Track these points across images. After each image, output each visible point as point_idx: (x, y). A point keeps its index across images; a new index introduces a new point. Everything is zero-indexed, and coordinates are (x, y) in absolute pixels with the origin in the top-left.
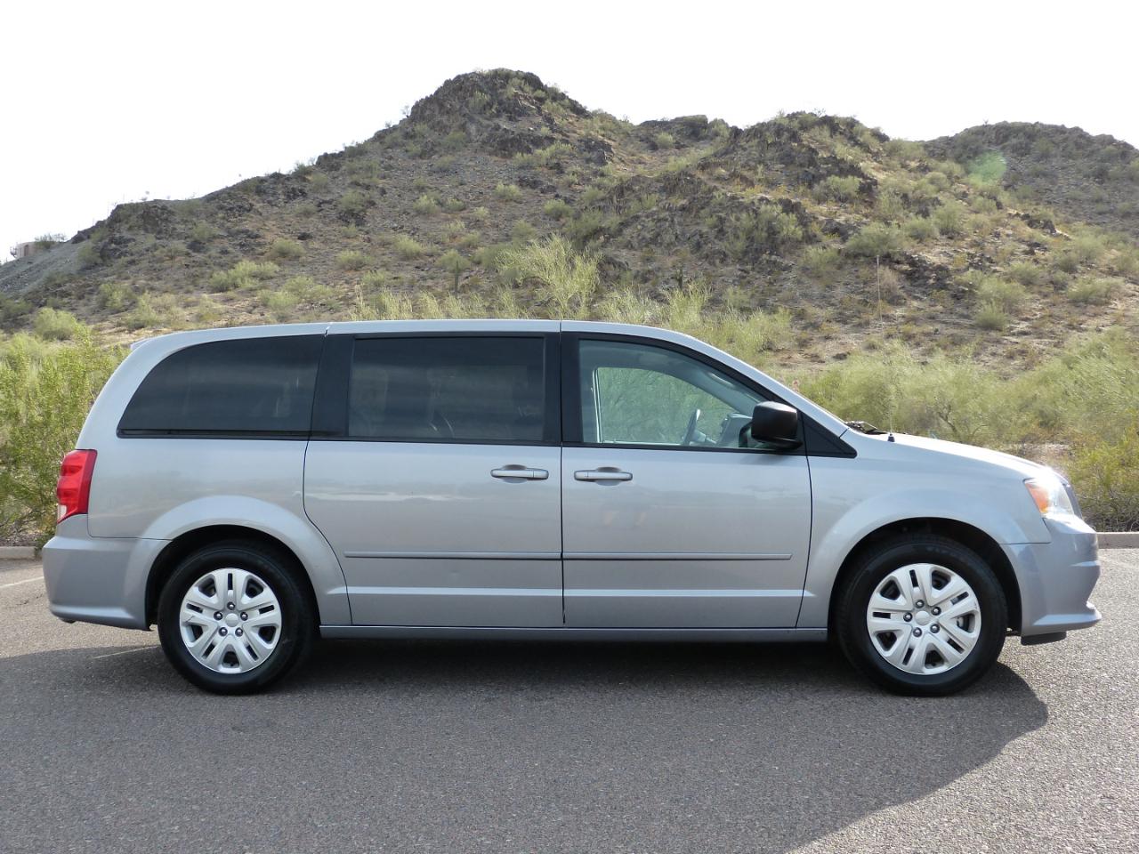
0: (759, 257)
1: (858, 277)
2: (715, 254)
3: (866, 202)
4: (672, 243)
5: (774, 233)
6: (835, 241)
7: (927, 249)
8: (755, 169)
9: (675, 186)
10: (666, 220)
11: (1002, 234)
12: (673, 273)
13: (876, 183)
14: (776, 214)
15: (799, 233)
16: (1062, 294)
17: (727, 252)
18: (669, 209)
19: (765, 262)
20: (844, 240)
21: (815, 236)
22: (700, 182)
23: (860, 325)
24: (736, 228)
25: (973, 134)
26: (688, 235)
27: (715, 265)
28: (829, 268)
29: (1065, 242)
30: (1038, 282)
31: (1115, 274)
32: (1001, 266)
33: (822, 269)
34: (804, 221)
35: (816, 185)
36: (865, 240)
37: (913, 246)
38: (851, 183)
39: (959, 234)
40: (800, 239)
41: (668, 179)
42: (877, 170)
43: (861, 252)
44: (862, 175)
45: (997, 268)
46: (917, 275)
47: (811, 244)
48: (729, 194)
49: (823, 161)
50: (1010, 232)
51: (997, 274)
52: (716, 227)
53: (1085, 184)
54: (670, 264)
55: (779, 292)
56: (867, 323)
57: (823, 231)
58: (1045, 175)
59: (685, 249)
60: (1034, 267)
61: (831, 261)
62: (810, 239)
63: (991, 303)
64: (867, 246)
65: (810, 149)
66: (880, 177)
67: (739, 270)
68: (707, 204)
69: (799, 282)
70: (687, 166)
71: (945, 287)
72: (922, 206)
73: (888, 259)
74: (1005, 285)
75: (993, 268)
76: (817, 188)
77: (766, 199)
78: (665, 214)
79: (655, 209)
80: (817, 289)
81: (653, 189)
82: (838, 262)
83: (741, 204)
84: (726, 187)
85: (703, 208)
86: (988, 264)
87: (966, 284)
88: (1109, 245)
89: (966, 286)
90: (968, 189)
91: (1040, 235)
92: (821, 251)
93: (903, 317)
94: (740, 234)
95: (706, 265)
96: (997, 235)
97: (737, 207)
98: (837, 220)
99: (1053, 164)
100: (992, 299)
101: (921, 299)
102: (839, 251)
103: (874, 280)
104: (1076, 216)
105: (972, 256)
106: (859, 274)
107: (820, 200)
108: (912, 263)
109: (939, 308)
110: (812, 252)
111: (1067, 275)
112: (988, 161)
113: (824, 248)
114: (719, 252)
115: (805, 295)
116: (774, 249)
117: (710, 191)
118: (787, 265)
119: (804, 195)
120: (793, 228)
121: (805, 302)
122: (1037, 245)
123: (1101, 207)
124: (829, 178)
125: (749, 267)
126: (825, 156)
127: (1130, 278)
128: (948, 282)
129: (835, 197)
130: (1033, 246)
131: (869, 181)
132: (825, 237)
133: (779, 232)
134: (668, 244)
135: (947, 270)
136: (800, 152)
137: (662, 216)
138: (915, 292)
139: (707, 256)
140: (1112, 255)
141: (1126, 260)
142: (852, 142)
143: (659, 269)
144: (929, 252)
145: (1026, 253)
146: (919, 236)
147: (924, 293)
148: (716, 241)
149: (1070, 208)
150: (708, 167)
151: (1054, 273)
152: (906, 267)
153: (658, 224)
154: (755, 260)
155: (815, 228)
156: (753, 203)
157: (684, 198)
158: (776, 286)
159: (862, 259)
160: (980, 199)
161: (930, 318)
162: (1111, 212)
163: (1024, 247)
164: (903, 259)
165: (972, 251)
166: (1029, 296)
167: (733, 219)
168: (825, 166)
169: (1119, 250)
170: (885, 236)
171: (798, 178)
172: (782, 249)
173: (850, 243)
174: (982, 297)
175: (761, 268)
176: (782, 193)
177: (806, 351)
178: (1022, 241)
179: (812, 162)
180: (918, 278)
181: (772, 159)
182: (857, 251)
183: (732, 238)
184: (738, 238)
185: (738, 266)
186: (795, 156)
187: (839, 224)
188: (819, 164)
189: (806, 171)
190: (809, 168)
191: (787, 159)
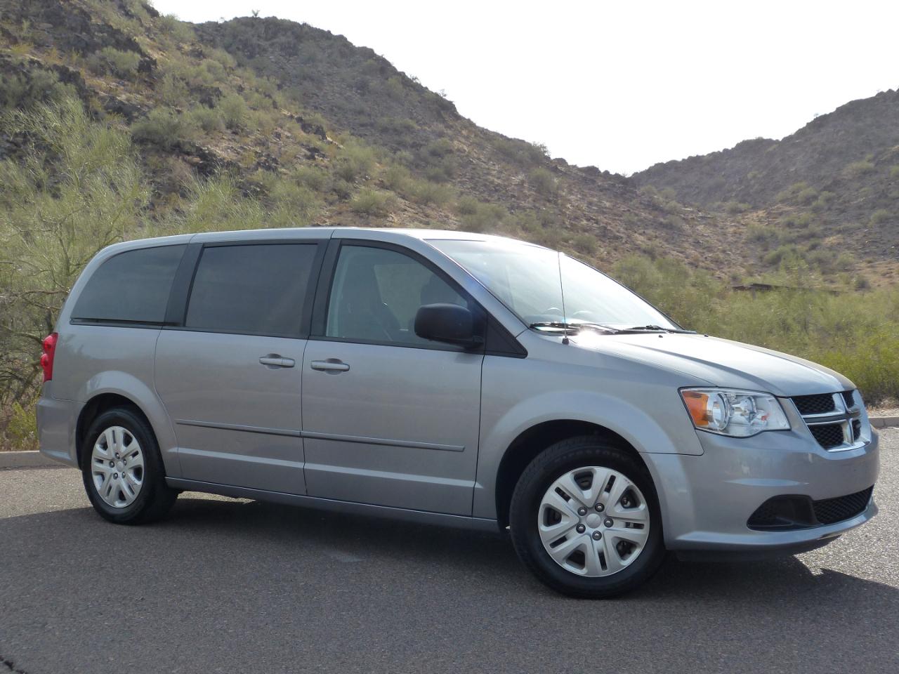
1: (146, 165)
3: (146, 82)
6: (120, 123)
7: (214, 142)
8: (19, 22)
11: (282, 136)
13: (154, 62)
14: (52, 82)
16: (346, 203)
20: (129, 122)
21: (97, 113)
25: (242, 24)
29: (336, 150)
30: (324, 189)
31: (386, 188)
32: (287, 169)
34: (85, 94)
35: (90, 54)
36: (154, 126)
37: (202, 138)
38: (130, 60)
39: (243, 130)
42: (152, 48)
43: (149, 138)
44: (140, 51)
45: (284, 170)
46: (207, 168)
49: (97, 28)
50: (288, 134)
51: (284, 176)
57: (106, 108)
60: (316, 172)
64: (156, 132)
65: (82, 12)
66: (157, 56)
72: (207, 96)
73: (178, 149)
74: (295, 188)
75: (279, 170)
76: (92, 58)
77: (37, 62)
83: (7, 63)
86: (274, 165)
87: (257, 185)
90: (243, 83)
91: (316, 142)
94: (10, 99)
96: (278, 136)
97: (2, 66)
98: (119, 98)
99: (320, 69)
103: (162, 170)
104: (341, 125)
105: (258, 155)
106: (146, 162)
107: (98, 72)
108: (203, 156)
111: (348, 184)
112: (257, 56)
119: (79, 64)
122: (316, 150)
123: (364, 119)
124: (105, 49)
126: (99, 23)
127: (398, 193)
129: (113, 72)
130: (313, 151)
131: (147, 59)
132: (108, 116)
135: (238, 167)
136: (71, 13)
140: (377, 169)
142: (123, 12)
144: (217, 146)
146: (208, 127)
151: (336, 181)
152: (197, 160)
155: (96, 104)
156: (22, 64)
159: (150, 146)
160: (256, 95)
162: (372, 125)
163: (304, 151)
164: (193, 150)
165: (258, 149)
168: (100, 35)
169: (382, 164)
170: (175, 123)
171: (70, 43)
173: (137, 126)
176: (54, 57)
178: (302, 145)
179: (85, 27)
181: (37, 16)
182: (145, 136)
186: (64, 17)
187: (121, 102)
188: (93, 31)
189: (78, 37)
190: (81, 33)
191: (55, 18)
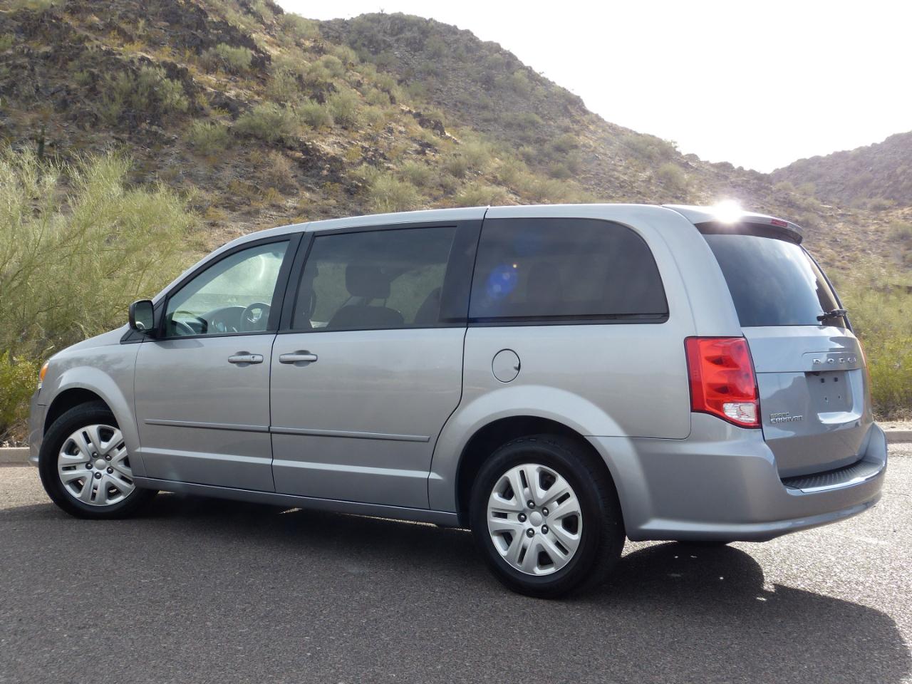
0: (137, 126)
1: (248, 160)
2: (84, 116)
3: (258, 78)
4: (31, 97)
5: (155, 100)
6: (224, 118)
7: (321, 137)
8: (135, 22)
9: (36, 28)
10: (24, 68)
11: (395, 131)
12: (32, 132)
13: (269, 58)
14: (158, 78)
15: (185, 104)
16: (451, 198)
17: (99, 115)
18: (29, 55)
19: (144, 131)
20: (234, 118)
21: (202, 109)
22: (69, 28)
23: (249, 213)
24: (111, 89)
25: (368, 20)
26: (52, 90)
27: (84, 129)
28: (216, 147)
29: (454, 146)
30: (430, 184)
31: (499, 184)
32: (395, 164)
33: (209, 146)
34: (191, 90)
35: (204, 52)
36: (257, 120)
37: (307, 133)
38: (243, 55)
39: (353, 125)
40: (185, 110)
41: (28, 19)
42: (271, 44)
43: (253, 133)
44: (254, 47)
45: (391, 165)
46: (310, 165)
47: (198, 117)
48: (104, 48)
49: (213, 26)
50: (403, 129)
51: (390, 172)
52: (86, 84)
53: (473, 89)
54: (28, 122)
55: (159, 168)
56: (257, 212)
57: (212, 104)
58: (437, 74)
59: (49, 106)
60: (426, 168)
61: (220, 140)
62: (197, 112)
63: (385, 201)
64: (259, 127)
65: (199, 10)
66: (274, 52)
67: (113, 137)
68: (77, 55)
69: (183, 159)
70: (52, 6)
71: (337, 180)
72: (318, 91)
73: (281, 144)
74: (398, 184)
75: (386, 165)
76: (205, 55)
77: (148, 59)
78: (23, 61)
79: (10, 52)
80: (202, 169)
81: (8, 27)
82: (227, 141)
83: (118, 61)
84: (100, 38)
85: (71, 60)
86: (382, 160)
87: (360, 180)
88: (494, 153)
89: (359, 181)
90: (363, 78)
91: (432, 137)
92: (208, 126)
93: (295, 208)
94: (117, 96)
95: (73, 128)
96: (391, 131)
97: (113, 64)
98: (227, 94)
99: (445, 64)
100: (387, 198)
101: (313, 191)
102: (229, 129)
103: (263, 165)
104: (464, 120)
105: (365, 150)
106: (249, 156)
107: (209, 69)
108: (306, 150)
109: (332, 202)
110: (199, 126)
111: (456, 179)
112: (382, 52)
113: (212, 124)
114: (90, 114)
115: (189, 175)
116: (155, 119)
117: (81, 40)
118: (169, 138)
119: (190, 61)
120: (178, 97)
121: (189, 183)
122: (428, 145)
123: (487, 114)
124: (219, 46)
125: (125, 136)
126: (215, 20)
127: (512, 189)
128: (342, 175)
129: (225, 68)
130: (425, 146)
131: (262, 55)
132: (213, 112)
133: (161, 100)
134: (26, 97)
135: (341, 162)
136: (187, 11)
137: (18, 62)
138: (307, 182)
139: (75, 118)
140: (496, 163)
141: (509, 170)
142: (245, 10)
143: (14, 126)
144: (323, 141)
145: (418, 152)
146: (314, 123)
147: (317, 184)
148: (87, 101)
149: (459, 111)
150: (78, 12)
151: (444, 176)
152: (299, 154)
153: (14, 72)
154: (132, 129)
155: (202, 100)
156: (132, 62)
157: (48, 45)
158: (157, 161)
159: (253, 141)
160: (374, 90)
161: (323, 212)
162: (495, 120)
163: (416, 146)
164: (296, 145)
165: (366, 145)
166: (420, 198)
167: (108, 77)
168: (215, 32)
169: (501, 159)
170: (279, 118)
171: (184, 40)
172: (164, 119)
173: (241, 121)
174: (375, 195)
175: (139, 139)
176: (165, 55)
177: (190, 238)
178: (414, 140)
179: (201, 25)
180: (311, 168)
181: (154, 14)
182: (249, 131)
183: (106, 100)
184: (113, 100)
185: (112, 134)
186: (181, 16)
187: (229, 98)
188: (208, 28)
189: (193, 34)
190: (196, 31)
191: (173, 17)
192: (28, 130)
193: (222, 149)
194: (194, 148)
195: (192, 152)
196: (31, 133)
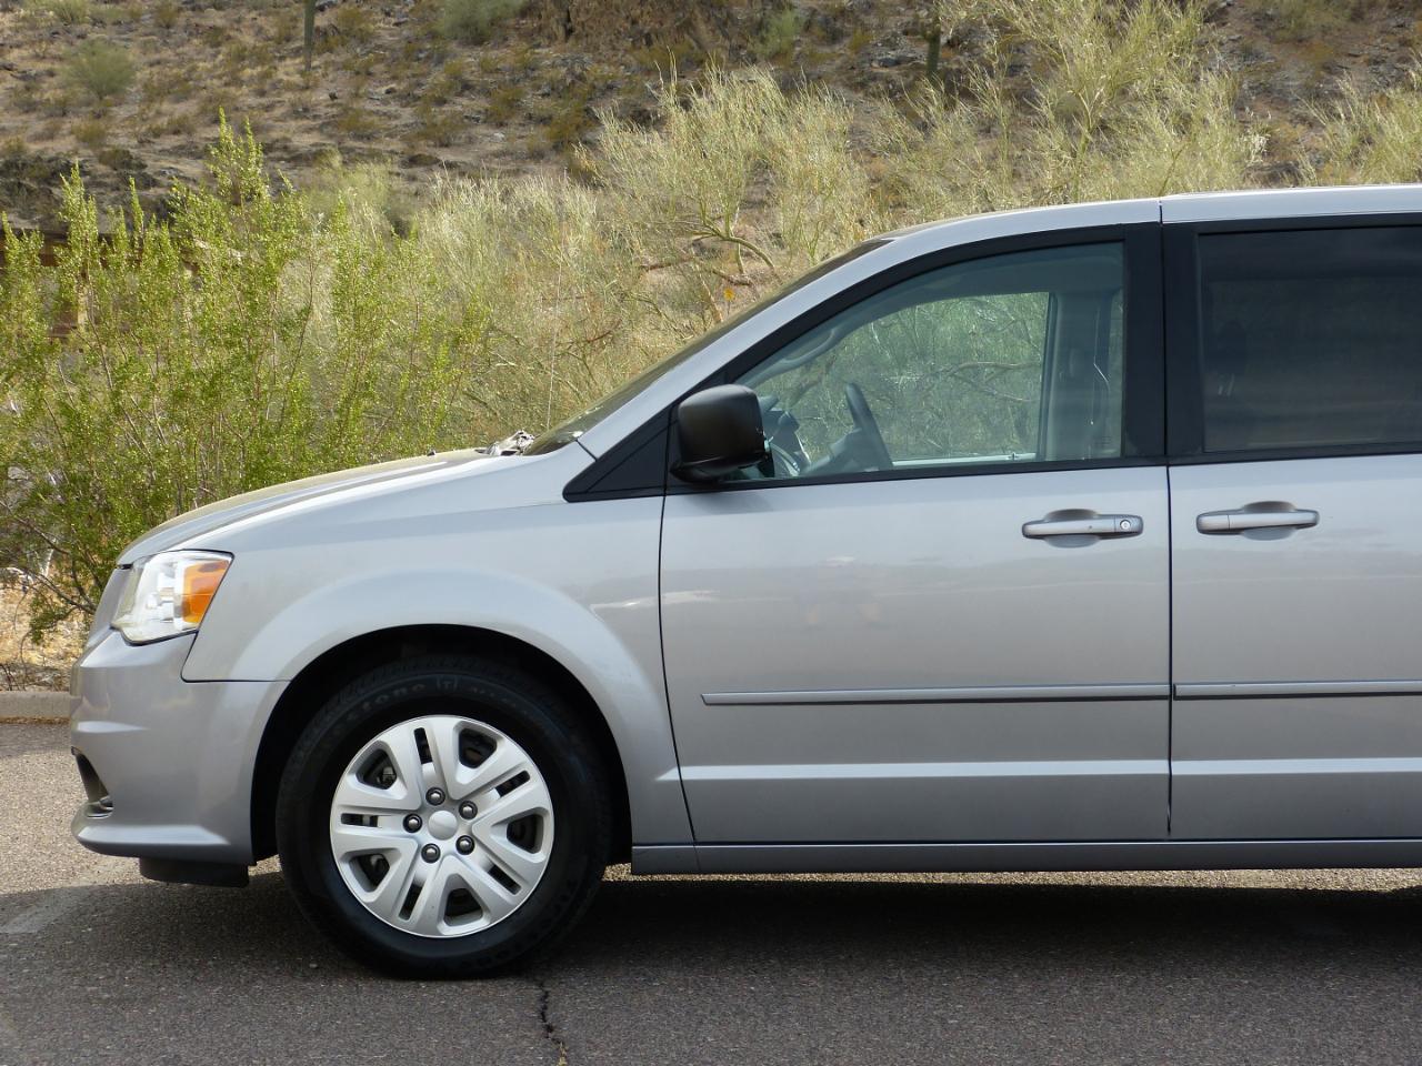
192: (899, 13)
193: (1341, 22)
194: (1271, 26)
195: (1267, 35)
196: (906, 19)
